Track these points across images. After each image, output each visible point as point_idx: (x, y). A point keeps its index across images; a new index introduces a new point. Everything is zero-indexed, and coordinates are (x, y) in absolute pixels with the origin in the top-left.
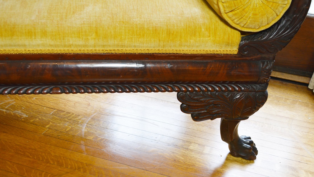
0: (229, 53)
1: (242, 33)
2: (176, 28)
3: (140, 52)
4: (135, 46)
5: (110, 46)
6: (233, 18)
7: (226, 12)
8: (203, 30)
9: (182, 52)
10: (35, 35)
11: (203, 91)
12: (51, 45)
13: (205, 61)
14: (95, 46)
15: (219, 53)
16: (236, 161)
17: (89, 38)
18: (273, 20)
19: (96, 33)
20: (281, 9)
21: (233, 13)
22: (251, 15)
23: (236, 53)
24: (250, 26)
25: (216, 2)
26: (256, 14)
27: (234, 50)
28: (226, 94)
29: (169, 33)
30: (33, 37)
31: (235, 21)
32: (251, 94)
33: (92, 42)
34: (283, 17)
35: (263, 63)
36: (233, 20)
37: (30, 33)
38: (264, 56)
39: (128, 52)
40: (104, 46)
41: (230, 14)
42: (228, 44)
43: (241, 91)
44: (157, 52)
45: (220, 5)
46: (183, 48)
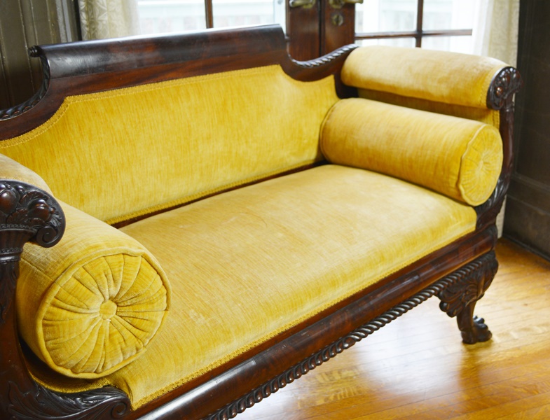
1: (475, 208)
3: (412, 262)
5: (392, 266)
6: (472, 196)
9: (440, 247)
11: (455, 280)
12: (349, 289)
14: (381, 272)
25: (453, 185)
27: (474, 227)
29: (433, 231)
32: (488, 266)
39: (404, 266)
40: (388, 269)
41: (470, 194)
42: (469, 223)
45: (461, 188)
46: (441, 243)
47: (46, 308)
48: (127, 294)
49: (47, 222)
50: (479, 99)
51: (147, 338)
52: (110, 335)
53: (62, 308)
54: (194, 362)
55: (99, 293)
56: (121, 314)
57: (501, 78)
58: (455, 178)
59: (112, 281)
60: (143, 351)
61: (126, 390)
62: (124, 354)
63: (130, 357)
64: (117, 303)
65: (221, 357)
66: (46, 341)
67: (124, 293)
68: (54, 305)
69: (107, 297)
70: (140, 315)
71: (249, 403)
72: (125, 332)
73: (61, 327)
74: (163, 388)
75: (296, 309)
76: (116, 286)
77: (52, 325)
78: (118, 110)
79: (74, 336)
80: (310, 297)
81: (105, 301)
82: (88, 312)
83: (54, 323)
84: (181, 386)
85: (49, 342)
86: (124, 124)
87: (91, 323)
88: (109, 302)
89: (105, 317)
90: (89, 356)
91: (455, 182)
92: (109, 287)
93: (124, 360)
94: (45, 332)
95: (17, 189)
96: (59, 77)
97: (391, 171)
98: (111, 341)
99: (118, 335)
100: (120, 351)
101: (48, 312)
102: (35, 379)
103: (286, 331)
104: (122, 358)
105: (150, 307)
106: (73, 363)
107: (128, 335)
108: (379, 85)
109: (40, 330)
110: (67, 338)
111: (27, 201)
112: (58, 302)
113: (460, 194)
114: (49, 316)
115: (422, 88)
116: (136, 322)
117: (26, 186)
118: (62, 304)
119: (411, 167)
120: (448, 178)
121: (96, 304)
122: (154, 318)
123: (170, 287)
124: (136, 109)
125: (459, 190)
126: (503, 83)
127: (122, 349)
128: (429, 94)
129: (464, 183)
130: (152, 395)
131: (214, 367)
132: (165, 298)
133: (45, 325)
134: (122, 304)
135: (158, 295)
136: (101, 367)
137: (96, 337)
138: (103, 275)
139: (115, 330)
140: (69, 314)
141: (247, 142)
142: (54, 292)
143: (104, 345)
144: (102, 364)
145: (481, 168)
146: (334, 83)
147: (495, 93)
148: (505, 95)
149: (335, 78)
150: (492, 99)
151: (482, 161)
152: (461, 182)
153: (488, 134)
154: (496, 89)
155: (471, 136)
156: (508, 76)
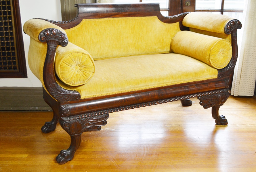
0: (214, 78)
1: (218, 69)
2: (197, 71)
3: (186, 82)
4: (184, 80)
5: (176, 81)
8: (205, 70)
9: (199, 80)
10: (153, 81)
11: (207, 95)
12: (157, 84)
13: (207, 82)
14: (172, 82)
15: (211, 78)
16: (221, 126)
17: (170, 79)
18: (227, 63)
19: (172, 77)
20: (229, 59)
23: (217, 77)
24: (221, 67)
25: (208, 60)
26: (222, 62)
28: (215, 95)
29: (195, 73)
32: (224, 93)
33: (171, 81)
34: (230, 62)
35: (226, 80)
36: (215, 65)
37: (151, 80)
38: (226, 77)
39: (182, 83)
40: (174, 82)
41: (214, 63)
42: (214, 74)
43: (220, 93)
45: (210, 60)
46: (200, 78)
47: (61, 62)
48: (83, 64)
49: (64, 40)
50: (222, 30)
51: (87, 78)
52: (77, 75)
53: (65, 63)
54: (101, 91)
55: (75, 62)
56: (81, 70)
57: (231, 23)
58: (208, 57)
59: (78, 60)
60: (86, 82)
61: (80, 92)
62: (80, 81)
63: (82, 83)
64: (80, 67)
65: (110, 92)
66: (60, 71)
67: (81, 64)
68: (63, 62)
69: (77, 64)
70: (86, 71)
71: (118, 110)
72: (81, 75)
73: (64, 68)
74: (91, 96)
75: (136, 85)
76: (79, 61)
77: (62, 67)
78: (98, 25)
79: (67, 71)
80: (142, 82)
81: (76, 65)
82: (71, 66)
83: (63, 67)
84: (96, 97)
85: (61, 72)
86: (99, 29)
87: (72, 70)
88: (78, 66)
89: (76, 69)
90: (70, 78)
91: (208, 58)
92: (78, 61)
93: (80, 83)
94: (60, 69)
95: (58, 31)
96: (82, 13)
97: (190, 55)
98: (77, 76)
99: (79, 75)
100: (79, 80)
101: (61, 63)
102: (57, 82)
103: (133, 92)
104: (79, 82)
105: (88, 70)
106: (66, 79)
107: (81, 76)
108: (193, 26)
109: (59, 68)
110: (65, 72)
111: (60, 34)
112: (64, 61)
113: (210, 63)
114: (61, 65)
115: (205, 26)
116: (84, 73)
117: (60, 31)
118: (65, 62)
119: (195, 53)
120: (206, 57)
121: (74, 65)
122: (89, 73)
123: (95, 66)
124: (104, 25)
125: (210, 61)
126: (231, 25)
127: (79, 79)
128: (207, 29)
129: (211, 59)
130: (87, 96)
131: (107, 95)
132: (93, 69)
133: (60, 67)
134: (81, 67)
135: (91, 67)
136: (73, 83)
137: (73, 74)
138: (76, 57)
139: (78, 74)
140: (67, 65)
141: (141, 41)
142: (63, 59)
143: (75, 77)
144: (74, 82)
145: (221, 55)
146: (179, 25)
147: (227, 28)
148: (232, 29)
149: (179, 23)
150: (226, 30)
151: (221, 53)
152: (210, 58)
153: (223, 43)
154: (227, 27)
155: (215, 42)
156: (233, 22)
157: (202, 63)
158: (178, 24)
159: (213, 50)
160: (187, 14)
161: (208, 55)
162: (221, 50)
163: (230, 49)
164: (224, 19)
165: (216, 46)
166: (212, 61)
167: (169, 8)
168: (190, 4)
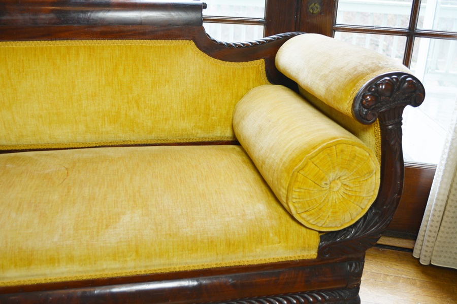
0: (305, 258)
1: (320, 232)
2: (237, 236)
4: (186, 263)
6: (308, 219)
7: (299, 212)
9: (246, 264)
10: (59, 262)
12: (79, 272)
13: (276, 271)
14: (135, 268)
15: (293, 259)
17: (128, 259)
18: (357, 215)
19: (137, 252)
20: (366, 202)
21: (308, 213)
22: (330, 214)
23: (314, 257)
24: (330, 225)
25: (285, 201)
26: (336, 212)
27: (313, 254)
29: (229, 244)
30: (56, 265)
31: (311, 221)
33: (131, 264)
34: (371, 209)
35: (351, 266)
36: (307, 221)
37: (52, 261)
38: (350, 256)
39: (177, 270)
40: (146, 267)
41: (304, 215)
42: (304, 249)
43: (326, 300)
44: (214, 266)
45: (290, 205)
46: (247, 259)
57: (377, 85)
78: (6, 58)
86: (8, 70)
91: (285, 196)
119: (262, 166)
124: (23, 60)
126: (377, 91)
129: (294, 201)
145: (336, 189)
146: (264, 67)
147: (362, 101)
148: (380, 107)
149: (266, 62)
150: (357, 108)
151: (338, 181)
152: (290, 198)
153: (342, 151)
154: (364, 96)
155: (314, 148)
156: (388, 84)
157: (274, 204)
158: (260, 64)
159: (302, 172)
160: (293, 36)
161: (283, 187)
162: (331, 174)
163: (370, 173)
164: (360, 69)
165: (314, 159)
166: (295, 207)
167: (265, 19)
168: (319, 10)
